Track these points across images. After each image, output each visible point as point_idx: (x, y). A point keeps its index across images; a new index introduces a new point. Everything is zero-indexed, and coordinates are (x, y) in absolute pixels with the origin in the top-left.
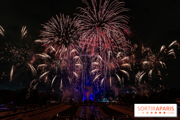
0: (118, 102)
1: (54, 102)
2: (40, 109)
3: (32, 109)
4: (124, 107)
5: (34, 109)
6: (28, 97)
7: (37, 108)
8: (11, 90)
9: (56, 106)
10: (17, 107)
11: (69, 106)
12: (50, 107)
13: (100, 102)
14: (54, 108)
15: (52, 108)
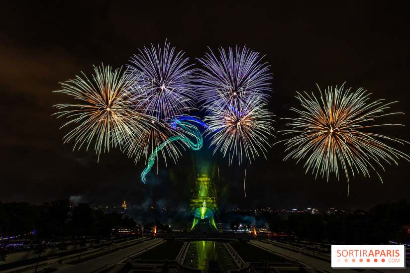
0: (272, 233)
1: (126, 231)
2: (95, 247)
3: (78, 247)
4: (286, 243)
5: (83, 247)
6: (69, 219)
7: (88, 245)
8: (32, 205)
9: (130, 240)
10: (43, 242)
11: (161, 241)
12: (118, 242)
13: (231, 232)
14: (127, 245)
15: (123, 246)
